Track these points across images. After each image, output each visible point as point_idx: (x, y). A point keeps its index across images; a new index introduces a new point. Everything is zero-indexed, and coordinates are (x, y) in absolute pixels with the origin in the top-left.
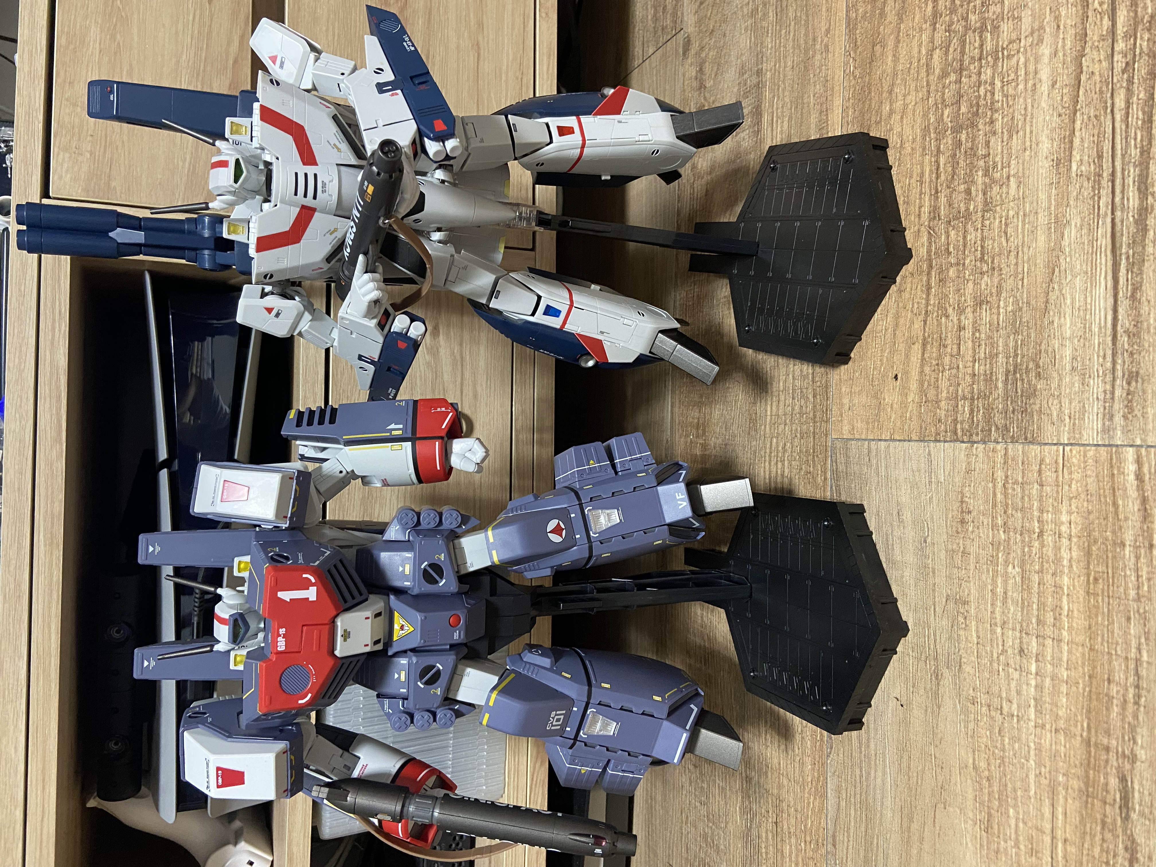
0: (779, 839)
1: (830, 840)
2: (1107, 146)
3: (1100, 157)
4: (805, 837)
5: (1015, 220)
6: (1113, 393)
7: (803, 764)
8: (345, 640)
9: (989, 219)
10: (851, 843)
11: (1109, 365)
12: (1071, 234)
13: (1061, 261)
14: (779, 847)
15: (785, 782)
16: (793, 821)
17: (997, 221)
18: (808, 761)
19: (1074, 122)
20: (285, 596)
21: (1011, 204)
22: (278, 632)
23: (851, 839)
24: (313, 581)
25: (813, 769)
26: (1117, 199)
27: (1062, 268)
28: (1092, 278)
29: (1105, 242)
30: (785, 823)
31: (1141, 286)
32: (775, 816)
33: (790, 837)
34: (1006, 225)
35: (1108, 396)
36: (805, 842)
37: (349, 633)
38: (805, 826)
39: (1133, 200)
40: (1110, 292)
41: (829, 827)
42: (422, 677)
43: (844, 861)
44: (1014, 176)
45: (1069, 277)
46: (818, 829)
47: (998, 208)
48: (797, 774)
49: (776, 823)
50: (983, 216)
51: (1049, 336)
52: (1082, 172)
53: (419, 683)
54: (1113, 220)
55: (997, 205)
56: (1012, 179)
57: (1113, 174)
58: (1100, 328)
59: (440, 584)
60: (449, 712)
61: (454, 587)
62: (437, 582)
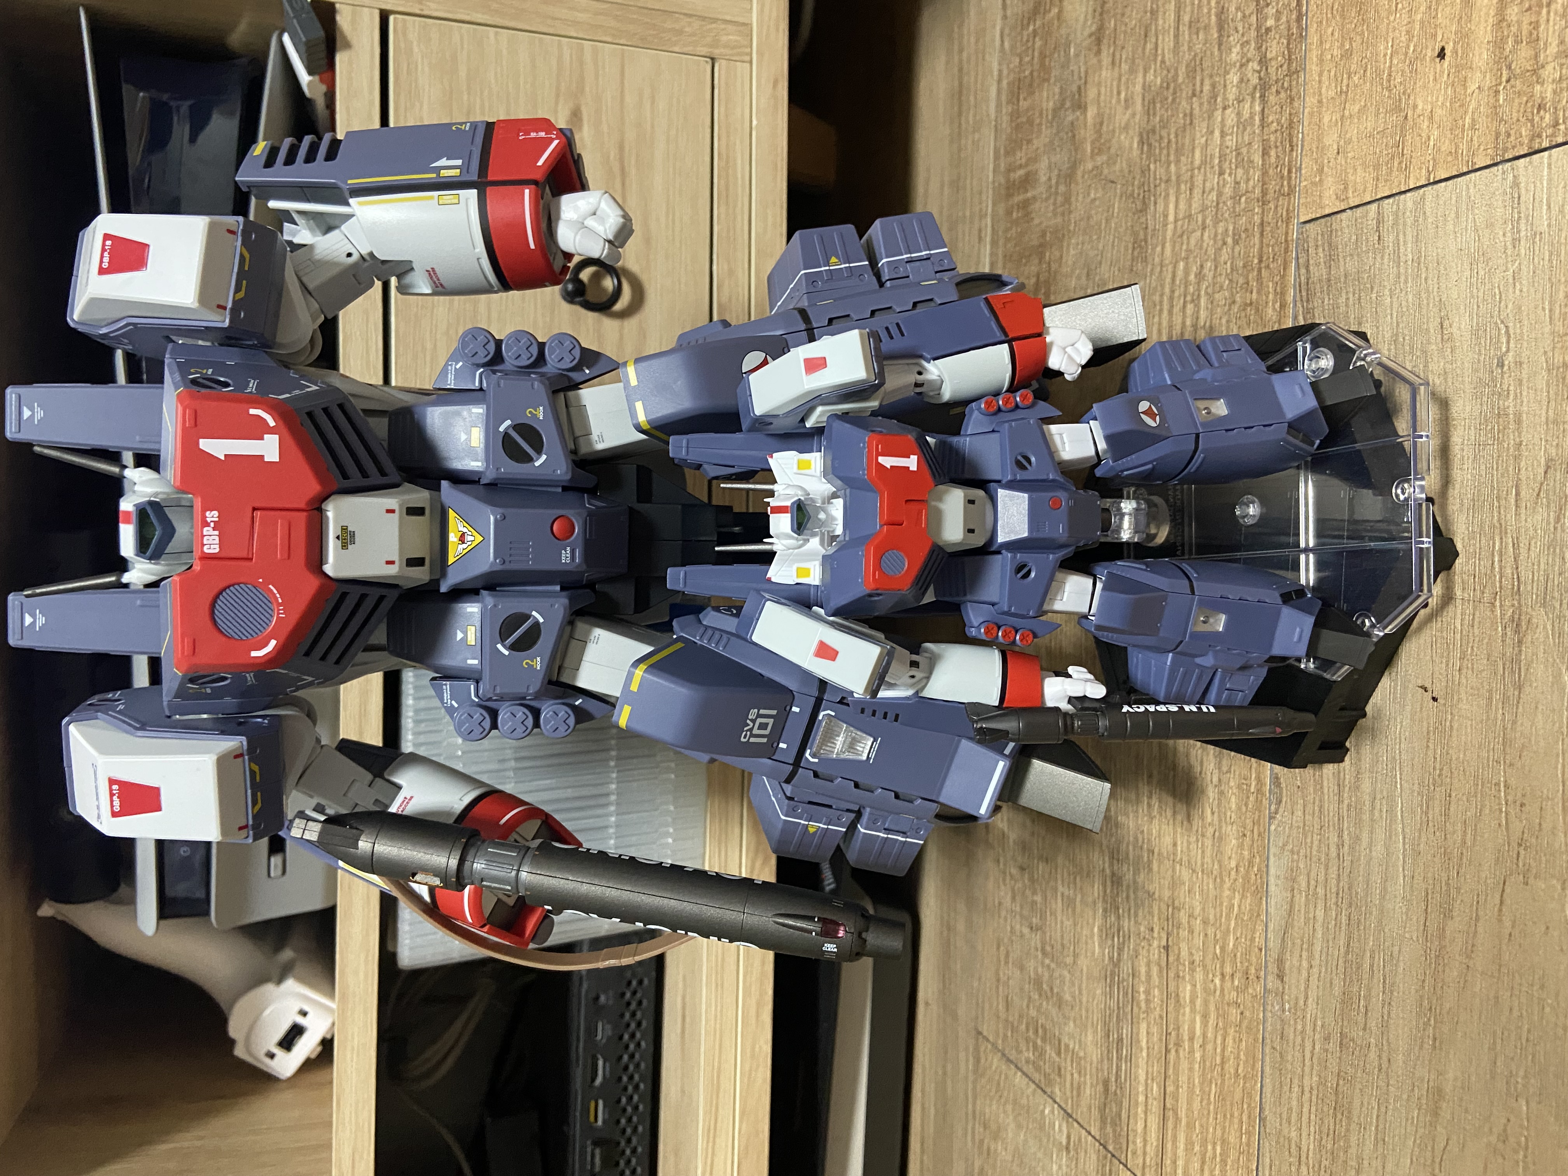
0: (1172, 975)
1: (1273, 968)
4: (1222, 967)
7: (1220, 838)
8: (344, 546)
10: (1315, 970)
14: (1172, 988)
15: (1185, 874)
16: (1198, 941)
18: (1231, 832)
20: (216, 447)
22: (204, 517)
23: (1316, 963)
24: (272, 423)
25: (1241, 846)
30: (1184, 946)
32: (1164, 936)
33: (1192, 970)
36: (1222, 975)
37: (352, 535)
38: (1223, 949)
41: (1271, 944)
42: (504, 637)
43: (1302, 1003)
46: (1248, 952)
48: (1208, 860)
49: (1167, 948)
53: (499, 646)
59: (537, 464)
60: (563, 711)
61: (562, 470)
62: (530, 460)
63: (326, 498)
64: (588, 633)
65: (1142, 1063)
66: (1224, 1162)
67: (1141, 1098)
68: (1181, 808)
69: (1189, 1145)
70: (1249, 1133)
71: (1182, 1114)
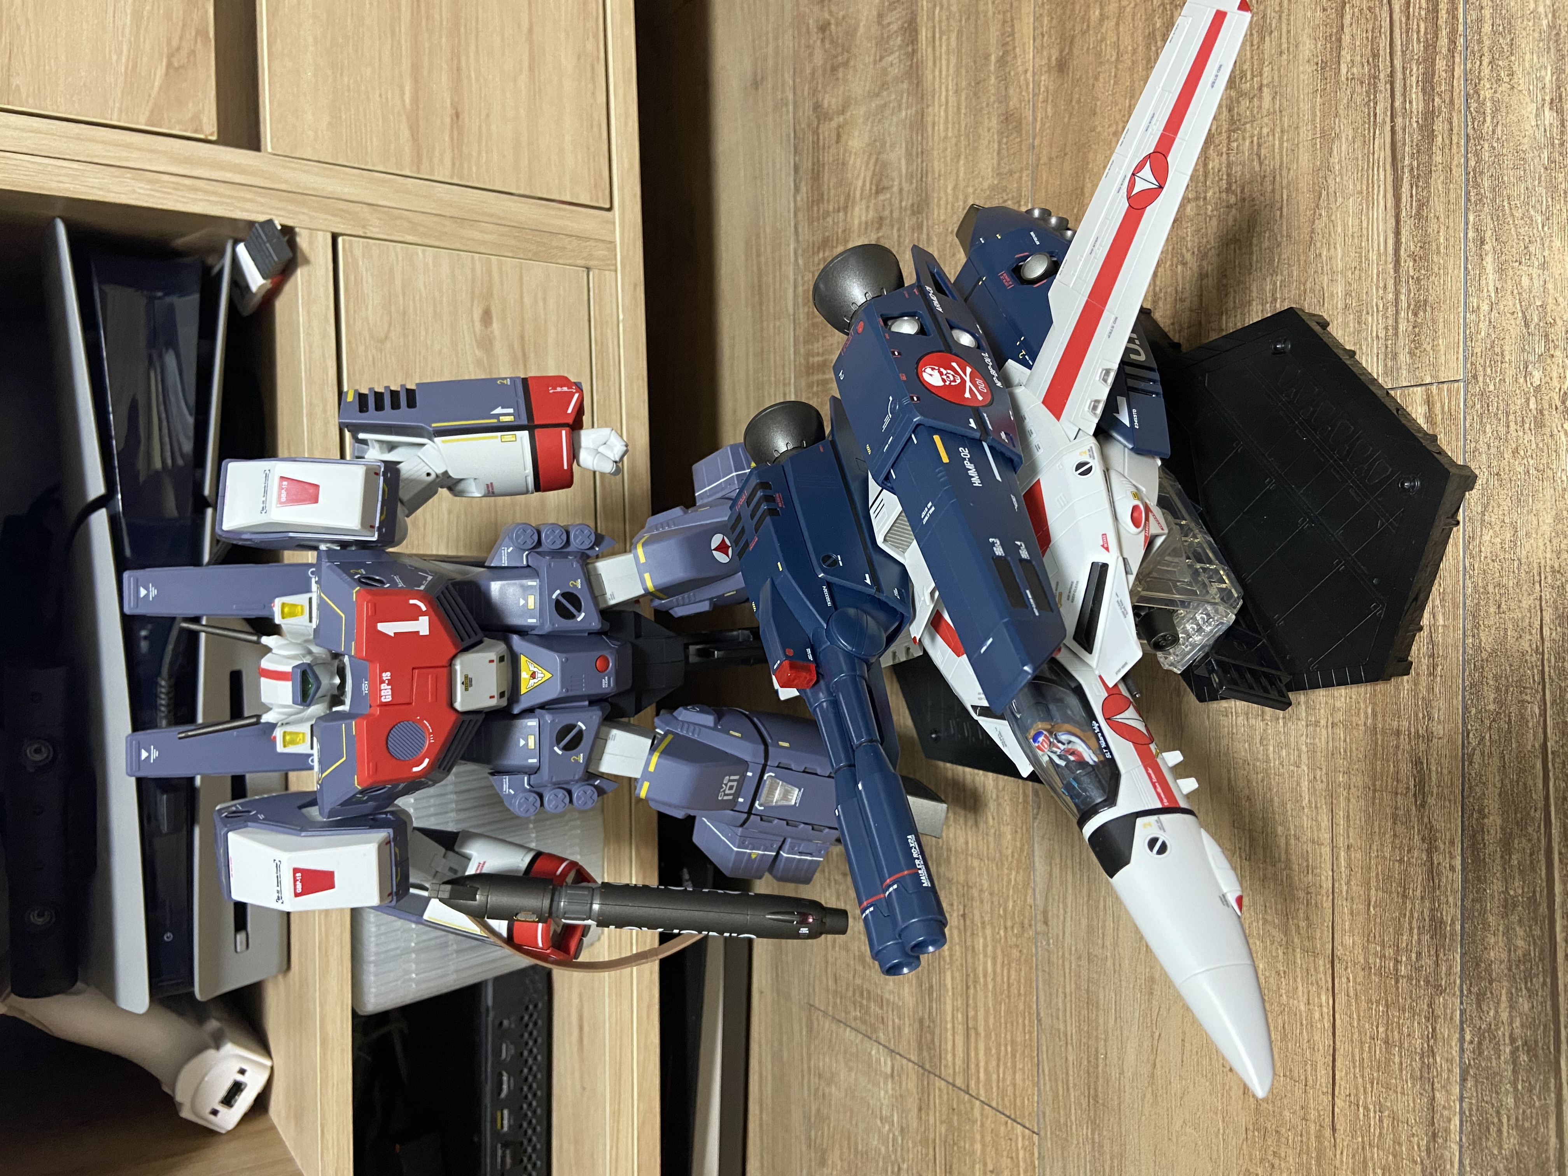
0: (968, 934)
1: (1040, 917)
2: (1384, 43)
3: (1376, 56)
4: (1005, 922)
5: (1271, 138)
6: (1396, 328)
7: (1000, 835)
8: (466, 689)
9: (1236, 140)
10: (1069, 914)
11: (1391, 296)
12: (1341, 149)
13: (1330, 181)
14: (969, 943)
15: (976, 863)
16: (987, 907)
17: (1247, 143)
18: (1007, 830)
19: (1342, 17)
20: (389, 628)
21: (1266, 120)
22: (381, 677)
23: (1069, 910)
24: (424, 608)
25: (1014, 839)
26: (1397, 104)
27: (1331, 190)
28: (1368, 199)
29: (1383, 155)
30: (977, 912)
31: (1428, 201)
32: (961, 908)
33: (984, 928)
34: (1259, 145)
35: (1390, 332)
36: (1006, 928)
37: (471, 680)
38: (1005, 910)
39: (1417, 103)
40: (1391, 212)
41: (1038, 902)
42: (559, 741)
43: (1061, 938)
44: (1268, 85)
45: (1340, 200)
46: (1023, 909)
47: (1248, 126)
48: (991, 851)
49: (964, 916)
50: (1229, 138)
51: (1316, 272)
52: (1353, 74)
53: (556, 749)
54: (1393, 129)
55: (1245, 123)
56: (1265, 89)
57: (1392, 74)
58: (1379, 255)
59: (579, 619)
60: (590, 790)
61: (595, 624)
62: (573, 616)
63: (454, 657)
64: (608, 734)
65: (949, 1001)
66: (1014, 1056)
67: (949, 1026)
68: (971, 816)
69: (988, 1049)
70: (1031, 1033)
71: (981, 1030)
